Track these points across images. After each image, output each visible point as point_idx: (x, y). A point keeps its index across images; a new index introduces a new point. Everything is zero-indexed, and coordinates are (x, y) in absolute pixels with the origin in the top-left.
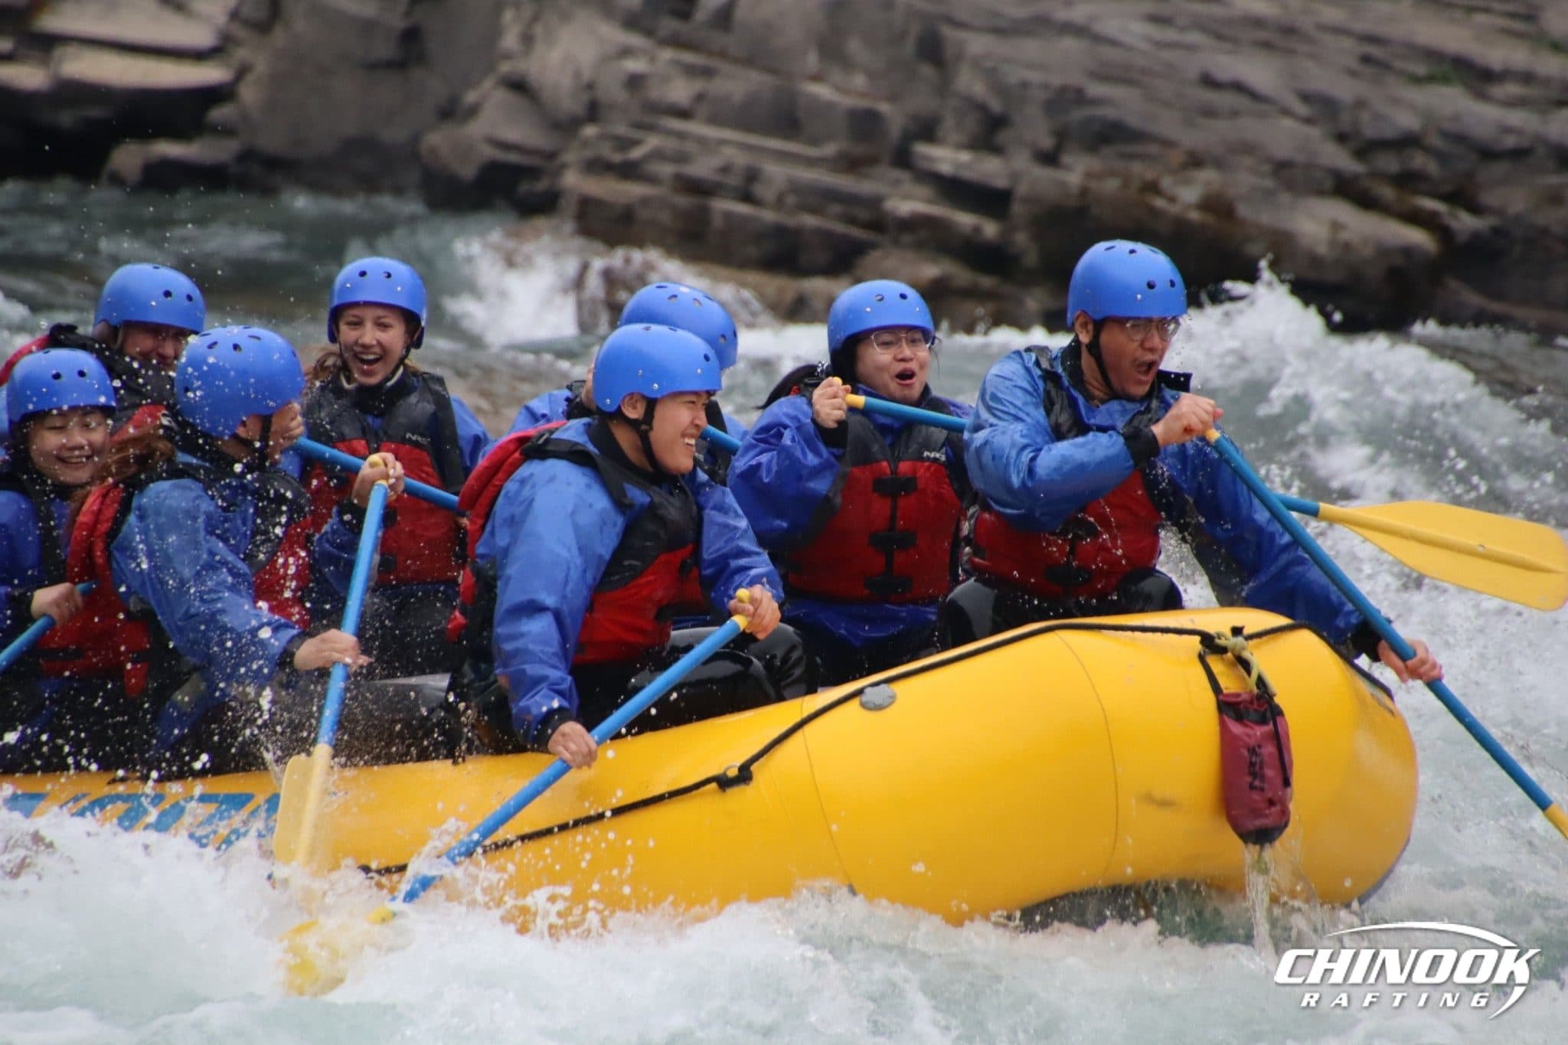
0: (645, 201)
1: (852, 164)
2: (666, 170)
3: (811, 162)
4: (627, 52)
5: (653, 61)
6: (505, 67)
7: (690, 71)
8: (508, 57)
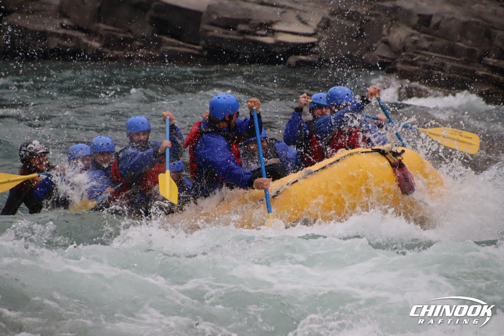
0: (416, 71)
1: (467, 62)
2: (422, 63)
3: (458, 62)
4: (413, 35)
5: (419, 37)
6: (383, 38)
7: (428, 39)
8: (384, 36)
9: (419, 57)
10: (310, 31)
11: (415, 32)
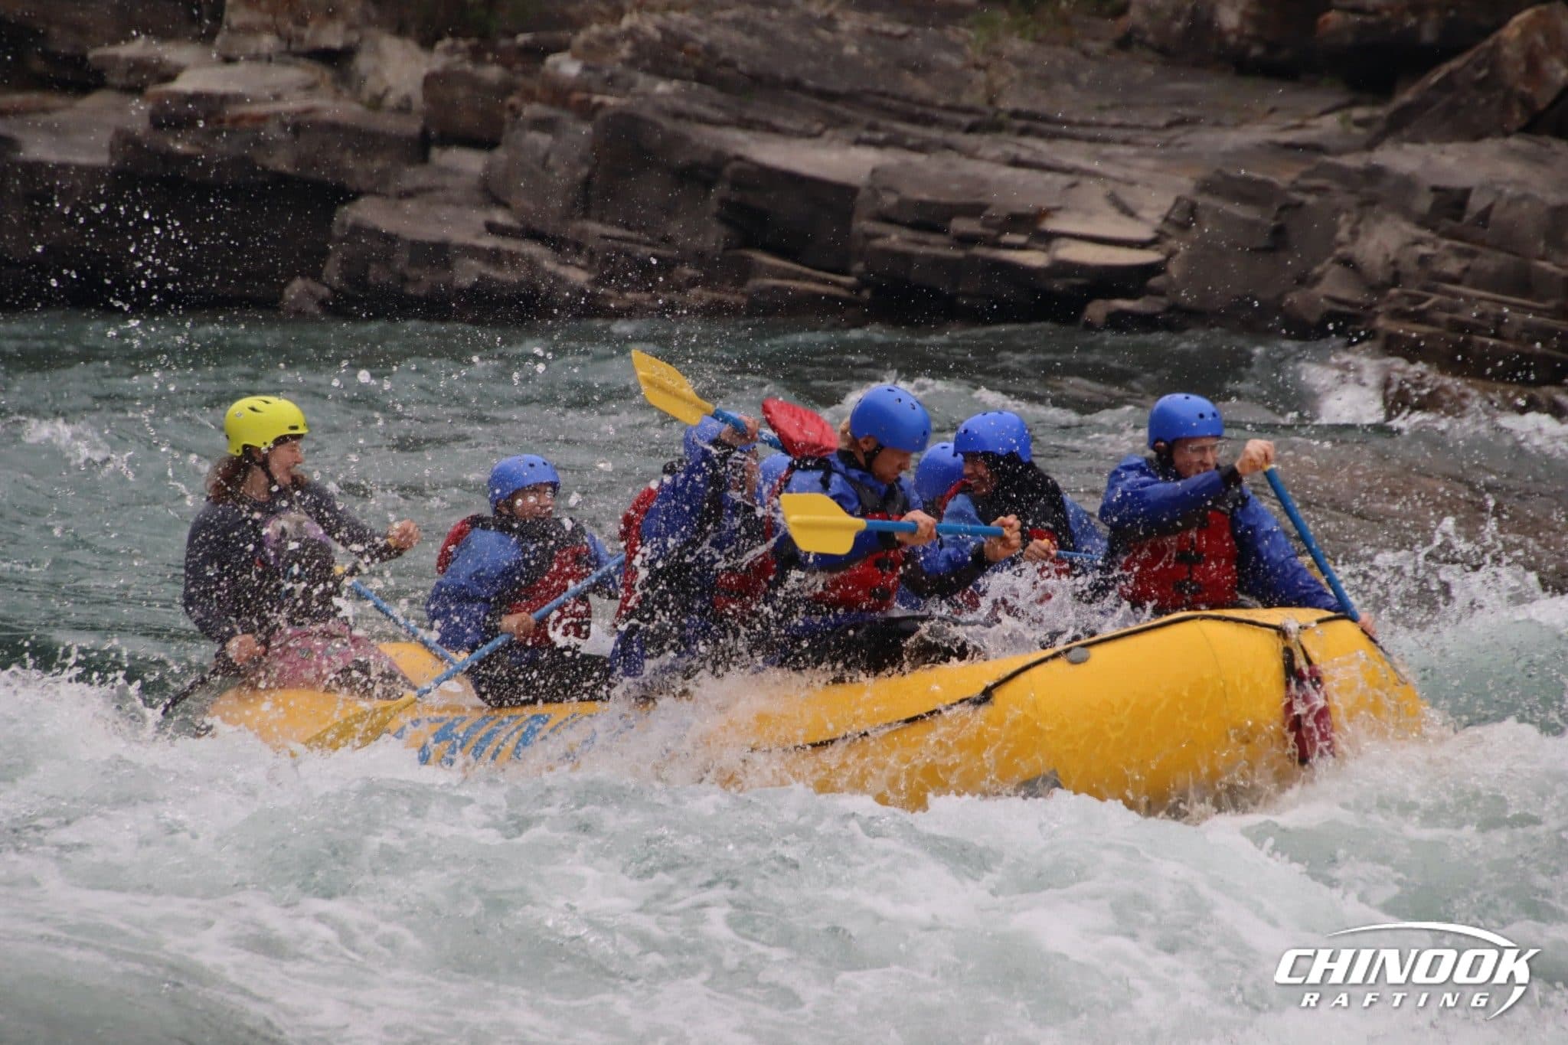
0: (1427, 337)
2: (1446, 316)
3: (1539, 312)
4: (1418, 242)
5: (1436, 246)
6: (1339, 251)
7: (1460, 253)
8: (1341, 244)
9: (1435, 298)
10: (1144, 233)
11: (1425, 233)
